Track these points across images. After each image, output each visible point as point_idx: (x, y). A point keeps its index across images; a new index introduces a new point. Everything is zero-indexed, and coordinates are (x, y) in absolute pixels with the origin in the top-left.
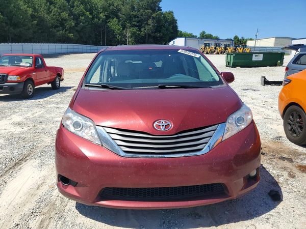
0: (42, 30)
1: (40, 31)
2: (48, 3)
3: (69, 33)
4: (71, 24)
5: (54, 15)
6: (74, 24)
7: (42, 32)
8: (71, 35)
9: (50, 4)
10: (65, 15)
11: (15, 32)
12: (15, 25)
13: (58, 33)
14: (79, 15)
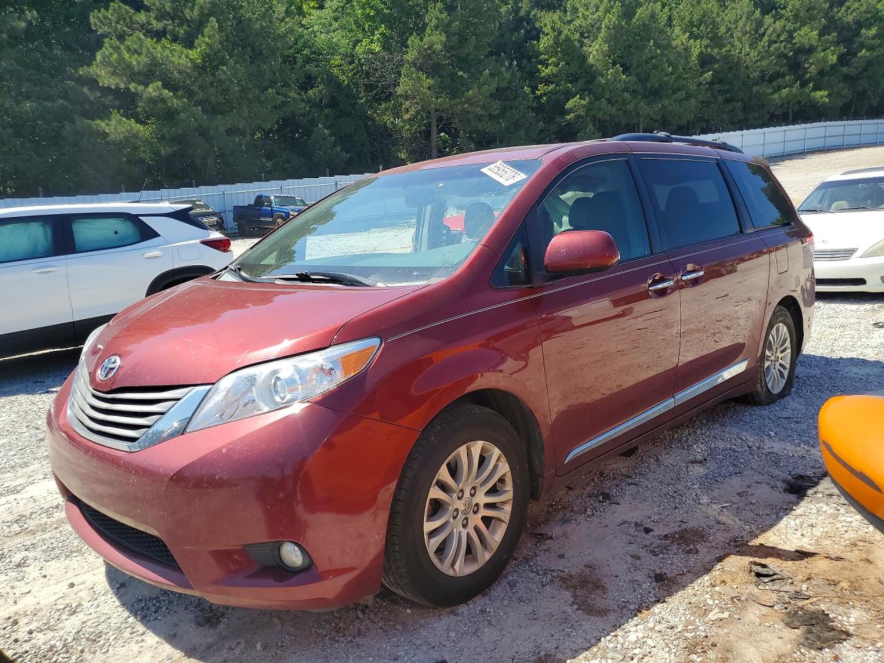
0: (728, 95)
1: (721, 99)
2: (758, 12)
3: (816, 88)
4: (825, 60)
5: (771, 42)
6: (833, 59)
7: (727, 101)
8: (821, 95)
9: (763, 13)
10: (808, 35)
11: (651, 114)
12: (655, 94)
13: (776, 96)
14: (860, 24)
